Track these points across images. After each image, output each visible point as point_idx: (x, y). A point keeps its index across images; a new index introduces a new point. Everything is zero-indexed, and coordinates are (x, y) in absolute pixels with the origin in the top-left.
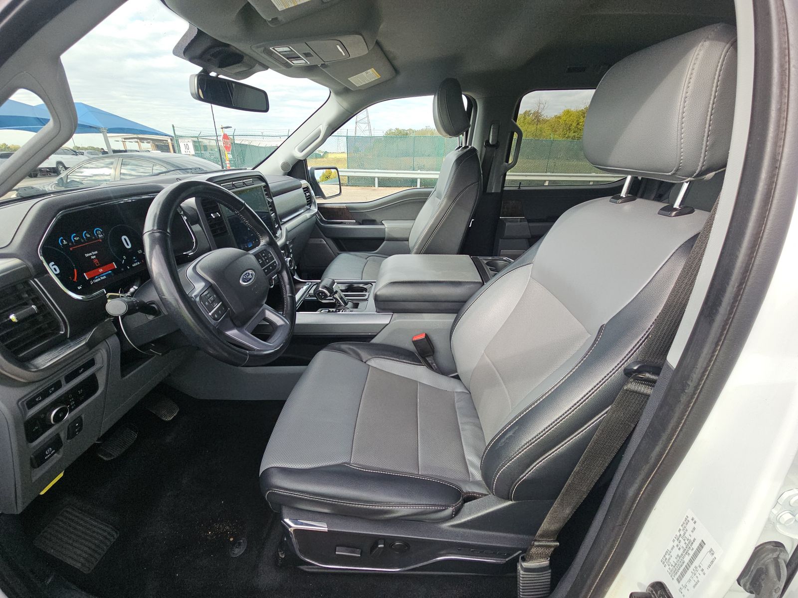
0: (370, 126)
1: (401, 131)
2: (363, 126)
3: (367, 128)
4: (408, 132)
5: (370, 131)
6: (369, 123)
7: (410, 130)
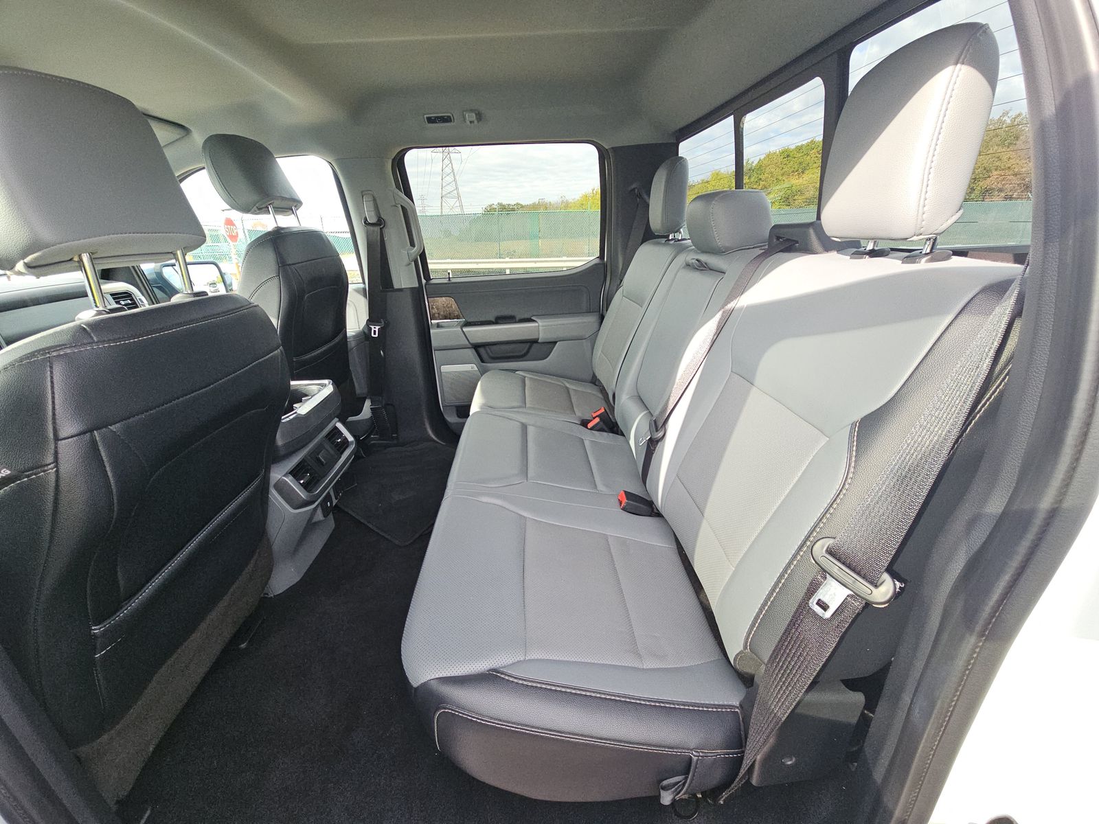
0: (460, 201)
1: (504, 206)
2: (452, 202)
3: (457, 204)
4: (515, 207)
5: (461, 206)
6: (459, 197)
7: (518, 204)
